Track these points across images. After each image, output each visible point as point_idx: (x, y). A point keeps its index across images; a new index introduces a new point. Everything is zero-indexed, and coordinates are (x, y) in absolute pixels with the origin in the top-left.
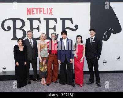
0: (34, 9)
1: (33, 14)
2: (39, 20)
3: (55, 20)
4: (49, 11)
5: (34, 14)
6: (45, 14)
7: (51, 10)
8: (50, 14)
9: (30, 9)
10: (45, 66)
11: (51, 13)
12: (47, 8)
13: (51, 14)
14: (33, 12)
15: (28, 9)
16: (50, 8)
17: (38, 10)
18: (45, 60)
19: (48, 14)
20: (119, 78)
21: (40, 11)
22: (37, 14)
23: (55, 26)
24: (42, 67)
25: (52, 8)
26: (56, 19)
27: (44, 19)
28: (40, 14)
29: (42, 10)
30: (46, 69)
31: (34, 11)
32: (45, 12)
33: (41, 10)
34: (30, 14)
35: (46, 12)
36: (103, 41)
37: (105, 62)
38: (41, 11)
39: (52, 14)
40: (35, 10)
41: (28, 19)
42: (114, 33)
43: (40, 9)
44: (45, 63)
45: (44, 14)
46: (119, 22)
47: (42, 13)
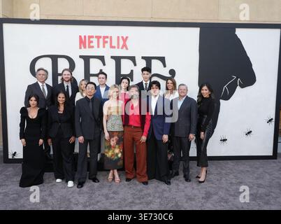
0: (92, 37)
1: (90, 47)
2: (102, 58)
3: (133, 59)
4: (121, 43)
5: (93, 47)
6: (114, 47)
7: (125, 40)
8: (122, 48)
9: (85, 37)
10: (114, 148)
11: (125, 46)
12: (118, 37)
13: (124, 48)
14: (92, 44)
15: (80, 37)
16: (122, 37)
17: (101, 40)
18: (116, 137)
19: (118, 48)
20: (249, 169)
21: (105, 42)
22: (98, 47)
23: (132, 71)
24: (109, 150)
25: (127, 37)
26: (134, 57)
27: (112, 57)
28: (104, 47)
29: (108, 40)
30: (117, 154)
31: (92, 42)
32: (113, 45)
33: (106, 40)
34: (85, 47)
35: (115, 44)
36: (221, 101)
37: (225, 140)
38: (107, 42)
39: (127, 49)
40: (95, 40)
41: (81, 57)
42: (242, 86)
43: (105, 37)
44: (115, 141)
45: (112, 47)
46: (250, 65)
47: (108, 45)
